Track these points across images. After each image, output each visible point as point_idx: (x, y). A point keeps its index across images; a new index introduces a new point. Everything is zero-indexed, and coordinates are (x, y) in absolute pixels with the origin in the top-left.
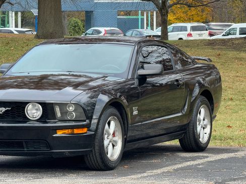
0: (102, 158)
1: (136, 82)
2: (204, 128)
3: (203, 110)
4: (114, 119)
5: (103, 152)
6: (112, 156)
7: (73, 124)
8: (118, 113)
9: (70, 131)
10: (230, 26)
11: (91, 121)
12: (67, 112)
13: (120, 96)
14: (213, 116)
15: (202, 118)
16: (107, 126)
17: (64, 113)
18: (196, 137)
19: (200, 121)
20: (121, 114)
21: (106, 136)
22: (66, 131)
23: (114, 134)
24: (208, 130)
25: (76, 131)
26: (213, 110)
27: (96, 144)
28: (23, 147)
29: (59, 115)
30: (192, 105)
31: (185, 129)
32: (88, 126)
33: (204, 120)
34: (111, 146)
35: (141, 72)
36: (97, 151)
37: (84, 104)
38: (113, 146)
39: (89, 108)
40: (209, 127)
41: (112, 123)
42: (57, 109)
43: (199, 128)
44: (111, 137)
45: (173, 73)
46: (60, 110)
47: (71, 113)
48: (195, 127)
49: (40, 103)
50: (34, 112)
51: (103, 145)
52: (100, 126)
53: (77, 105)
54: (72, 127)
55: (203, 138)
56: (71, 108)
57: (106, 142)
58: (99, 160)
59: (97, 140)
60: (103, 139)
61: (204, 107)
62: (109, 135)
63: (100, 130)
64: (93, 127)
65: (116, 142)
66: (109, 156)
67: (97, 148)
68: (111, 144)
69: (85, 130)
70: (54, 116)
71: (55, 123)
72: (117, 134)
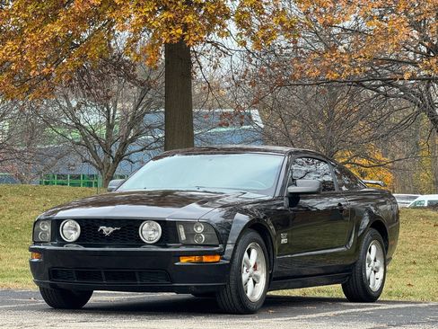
0: (239, 297)
1: (286, 201)
2: (375, 272)
3: (374, 248)
4: (256, 247)
5: (240, 289)
6: (252, 295)
7: (202, 249)
8: (261, 239)
9: (197, 258)
10: (415, 198)
11: (225, 247)
12: (194, 233)
13: (264, 218)
14: (387, 257)
15: (372, 258)
16: (246, 255)
17: (190, 234)
18: (364, 283)
19: (370, 262)
20: (265, 241)
21: (245, 268)
22: (192, 259)
23: (255, 267)
24: (380, 274)
25: (205, 259)
26: (387, 249)
27: (232, 277)
28: (135, 279)
29: (183, 237)
30: (359, 240)
31: (350, 270)
32: (221, 253)
33: (375, 261)
34: (250, 283)
35: (292, 189)
36: (232, 287)
37: (217, 224)
38: (255, 283)
39: (224, 231)
40: (382, 270)
41: (254, 252)
42: (182, 230)
43: (368, 271)
44: (251, 270)
45: (335, 195)
46: (185, 231)
47: (199, 235)
48: (363, 269)
49: (159, 222)
50: (151, 234)
51: (241, 279)
52: (237, 254)
53: (207, 224)
54: (201, 254)
55: (374, 284)
56: (199, 229)
57: (245, 277)
58: (235, 299)
59: (233, 273)
60: (240, 272)
61: (375, 244)
62: (249, 267)
63: (237, 260)
64: (228, 255)
65: (258, 277)
66: (248, 294)
67: (232, 282)
68: (251, 280)
69: (217, 258)
70: (176, 239)
71: (179, 247)
72: (259, 267)
